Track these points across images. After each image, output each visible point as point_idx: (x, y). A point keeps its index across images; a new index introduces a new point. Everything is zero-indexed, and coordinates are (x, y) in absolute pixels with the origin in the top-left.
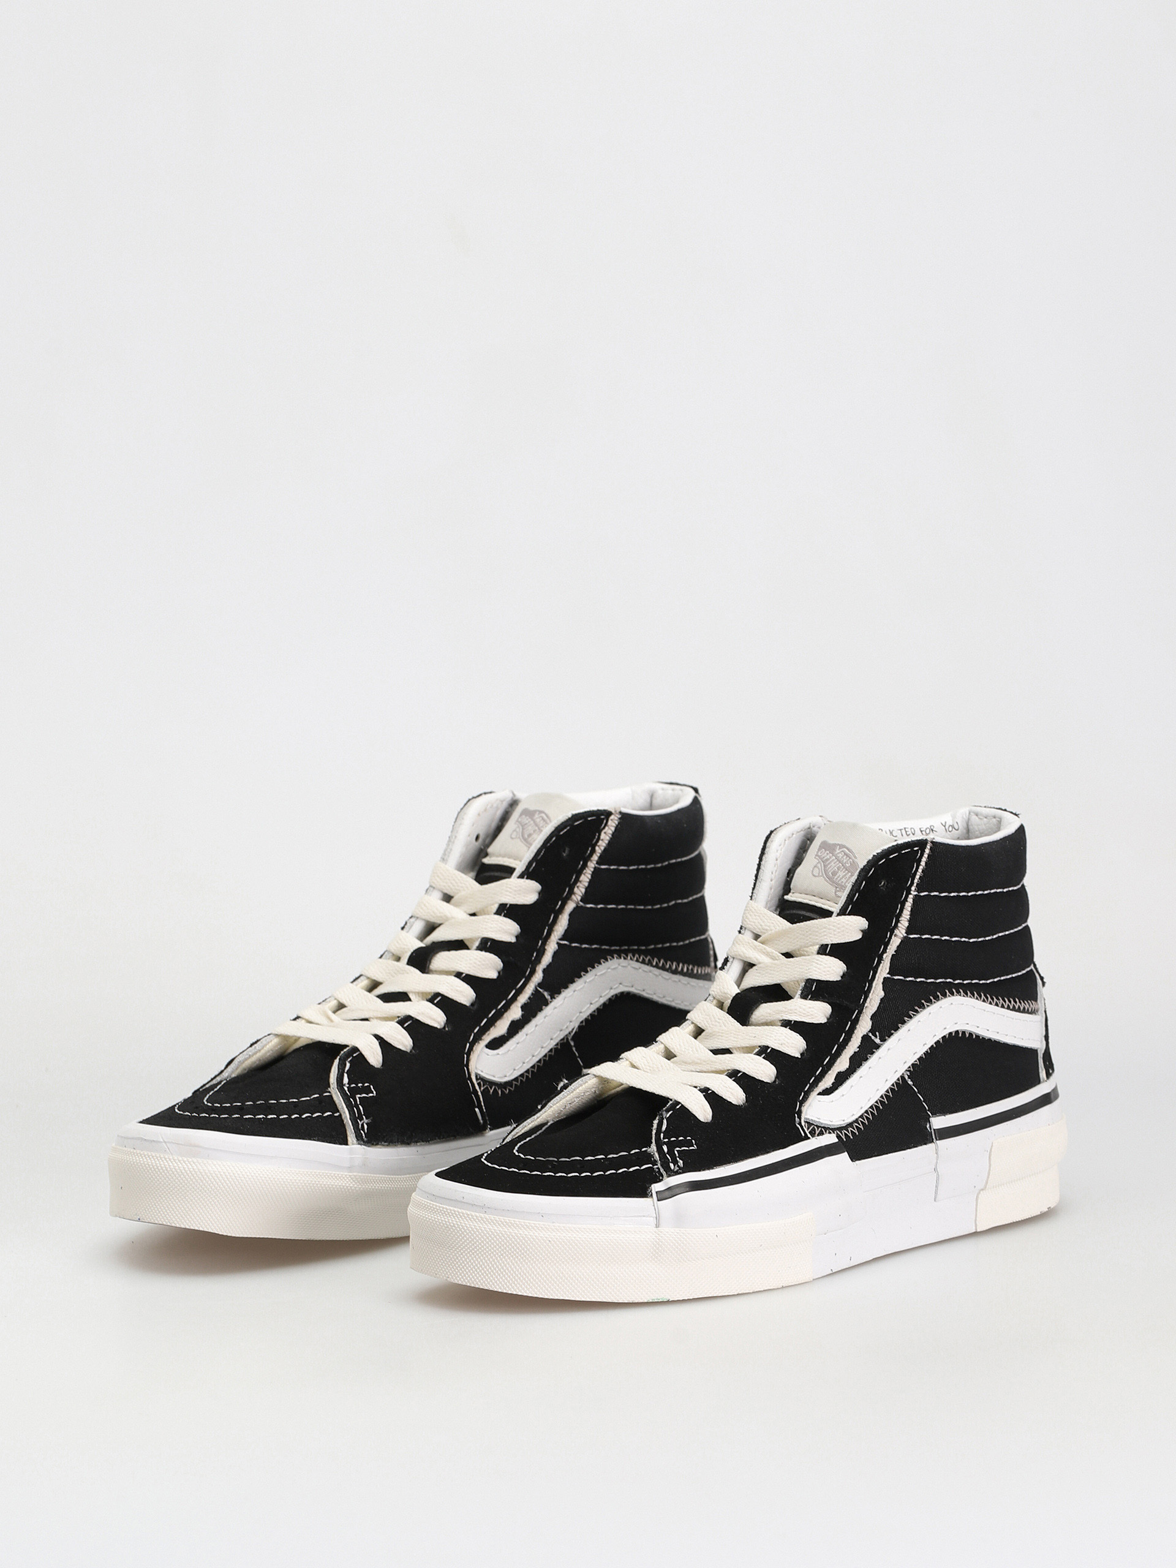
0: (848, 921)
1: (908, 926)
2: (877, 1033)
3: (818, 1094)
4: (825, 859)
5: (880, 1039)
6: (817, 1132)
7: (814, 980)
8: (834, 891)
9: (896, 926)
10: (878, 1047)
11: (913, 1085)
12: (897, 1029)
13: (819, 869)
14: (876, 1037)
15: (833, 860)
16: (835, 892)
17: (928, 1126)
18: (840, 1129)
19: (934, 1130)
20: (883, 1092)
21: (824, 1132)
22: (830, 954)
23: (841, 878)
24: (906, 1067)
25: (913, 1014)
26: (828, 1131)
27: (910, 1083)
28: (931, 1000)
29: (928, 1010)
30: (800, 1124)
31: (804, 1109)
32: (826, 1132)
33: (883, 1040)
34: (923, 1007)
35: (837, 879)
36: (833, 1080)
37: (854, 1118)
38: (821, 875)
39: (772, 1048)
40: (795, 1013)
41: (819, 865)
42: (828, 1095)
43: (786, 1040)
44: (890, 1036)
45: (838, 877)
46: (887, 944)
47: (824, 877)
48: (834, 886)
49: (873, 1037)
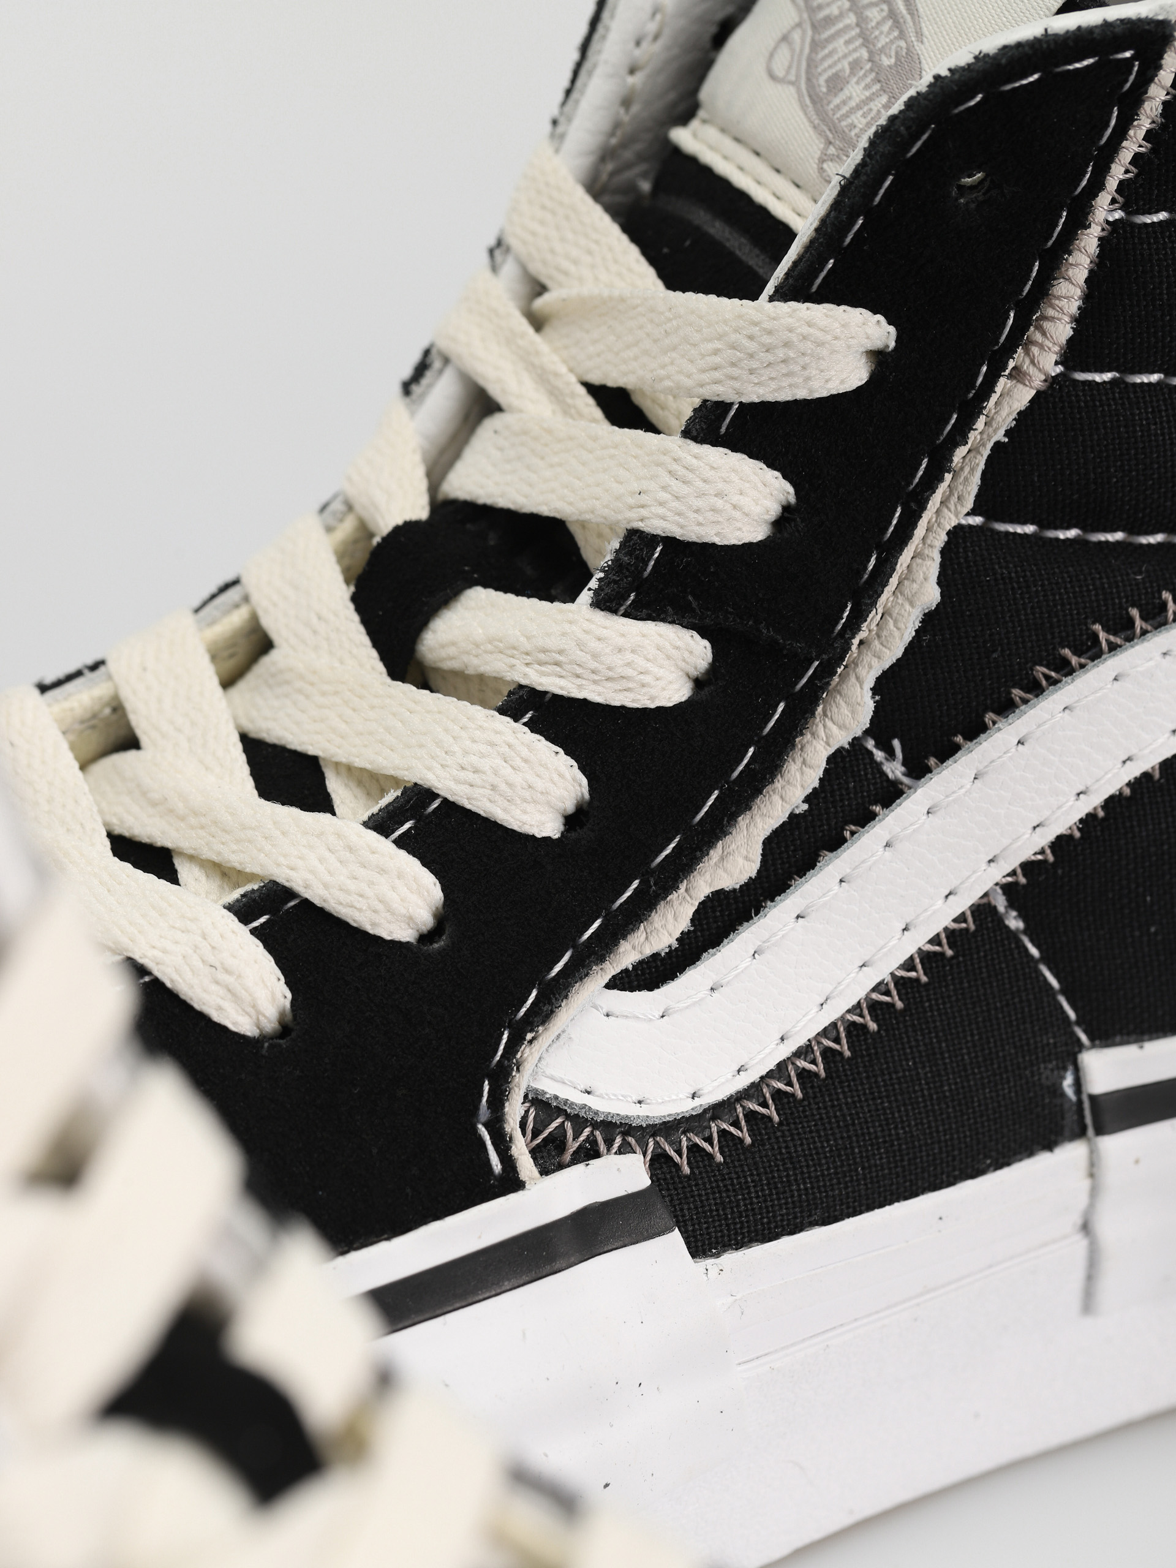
0: (810, 324)
1: (1070, 341)
2: (896, 743)
3: (608, 986)
4: (821, 15)
5: (904, 763)
6: (573, 1146)
7: (652, 540)
8: (818, 154)
9: (1018, 338)
10: (891, 794)
11: (1025, 932)
12: (976, 730)
13: (792, 50)
14: (891, 754)
15: (848, 28)
16: (822, 161)
17: (1068, 1082)
18: (669, 1128)
19: (1093, 1098)
20: (886, 967)
21: (602, 1147)
22: (733, 442)
23: (852, 111)
24: (998, 874)
25: (1047, 677)
26: (618, 1141)
27: (1014, 923)
28: (1131, 623)
29: (1110, 665)
30: (496, 1126)
31: (529, 1054)
32: (609, 1143)
33: (918, 770)
34: (1092, 651)
35: (838, 107)
36: (683, 923)
37: (742, 1082)
38: (792, 78)
39: (445, 800)
40: (557, 664)
41: (796, 36)
42: (651, 989)
43: (507, 771)
44: (947, 752)
45: (844, 103)
46: (971, 411)
47: (799, 91)
48: (821, 133)
49: (879, 755)
